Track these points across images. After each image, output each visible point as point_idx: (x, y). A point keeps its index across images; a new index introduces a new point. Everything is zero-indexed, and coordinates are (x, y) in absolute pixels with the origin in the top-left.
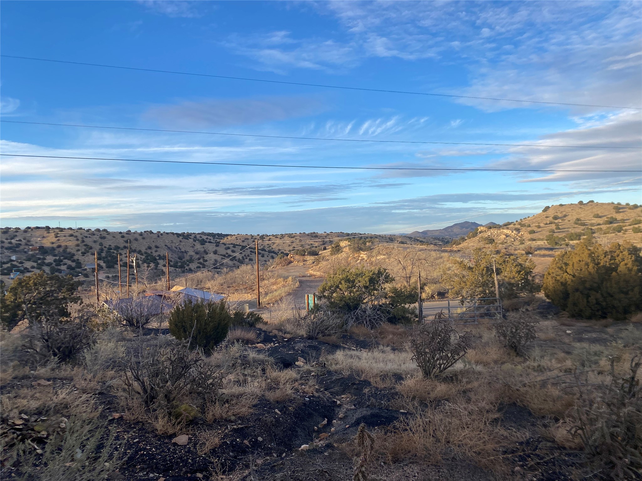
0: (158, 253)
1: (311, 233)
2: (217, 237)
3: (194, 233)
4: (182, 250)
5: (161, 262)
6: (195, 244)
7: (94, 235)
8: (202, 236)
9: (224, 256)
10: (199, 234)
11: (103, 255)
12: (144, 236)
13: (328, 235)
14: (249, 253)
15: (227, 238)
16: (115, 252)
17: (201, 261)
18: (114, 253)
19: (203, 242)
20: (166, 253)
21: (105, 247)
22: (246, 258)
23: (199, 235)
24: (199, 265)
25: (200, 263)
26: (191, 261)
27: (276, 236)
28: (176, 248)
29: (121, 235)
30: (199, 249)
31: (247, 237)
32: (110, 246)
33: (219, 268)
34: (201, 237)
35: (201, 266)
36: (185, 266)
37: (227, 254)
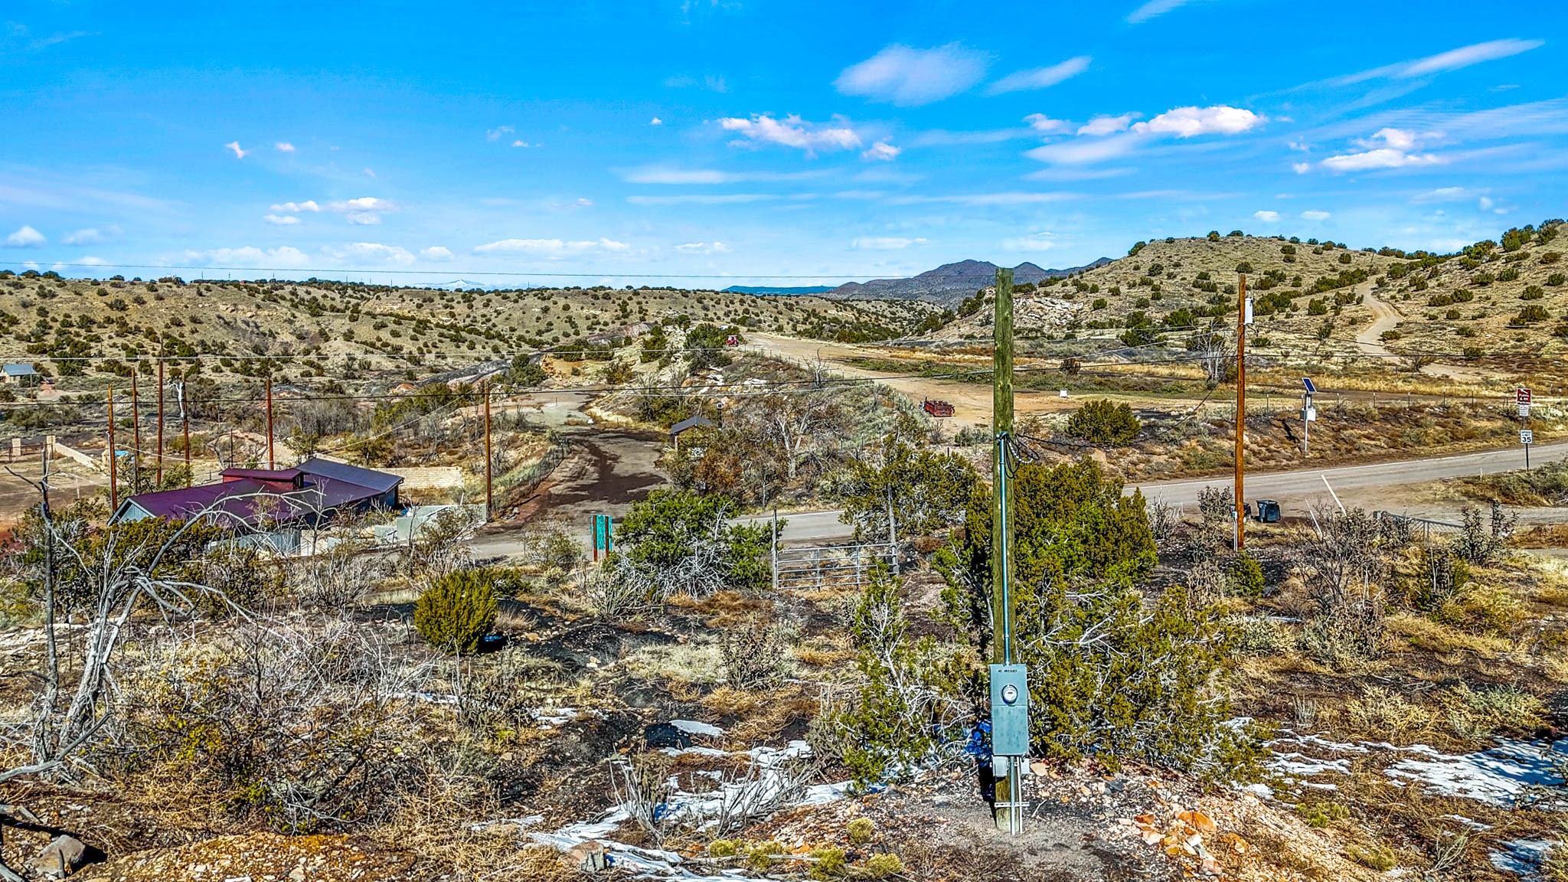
0: (198, 337)
1: (595, 289)
2: (350, 292)
3: (290, 283)
4: (261, 329)
5: (209, 361)
6: (297, 314)
7: (22, 287)
8: (310, 289)
9: (373, 345)
10: (301, 284)
11: (51, 339)
12: (161, 291)
13: (636, 293)
14: (436, 337)
15: (378, 297)
16: (83, 332)
17: (313, 356)
18: (78, 335)
19: (316, 309)
20: (220, 335)
21: (54, 320)
22: (430, 352)
23: (304, 288)
24: (307, 368)
25: (311, 364)
26: (286, 358)
27: (503, 294)
28: (248, 324)
29: (96, 289)
30: (306, 328)
31: (429, 294)
32: (67, 316)
33: (360, 377)
34: (308, 293)
35: (313, 371)
36: (272, 370)
37: (379, 339)
